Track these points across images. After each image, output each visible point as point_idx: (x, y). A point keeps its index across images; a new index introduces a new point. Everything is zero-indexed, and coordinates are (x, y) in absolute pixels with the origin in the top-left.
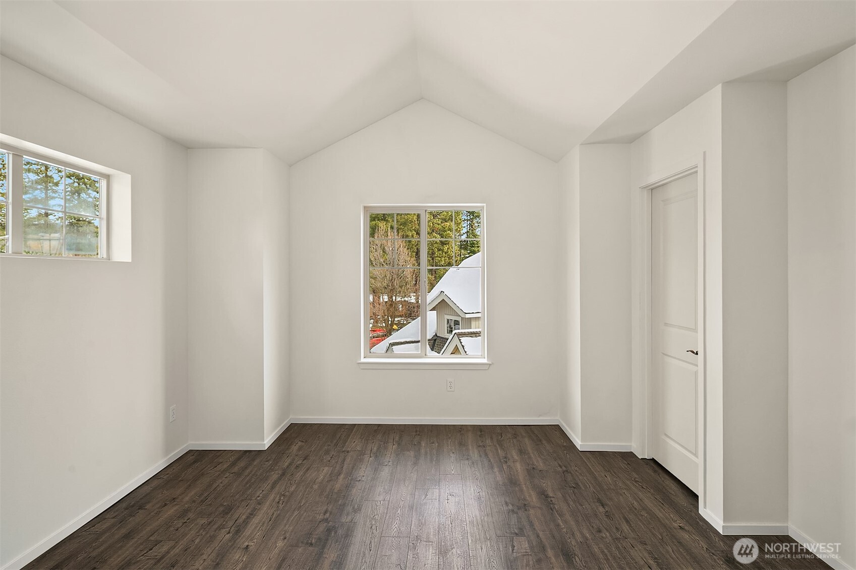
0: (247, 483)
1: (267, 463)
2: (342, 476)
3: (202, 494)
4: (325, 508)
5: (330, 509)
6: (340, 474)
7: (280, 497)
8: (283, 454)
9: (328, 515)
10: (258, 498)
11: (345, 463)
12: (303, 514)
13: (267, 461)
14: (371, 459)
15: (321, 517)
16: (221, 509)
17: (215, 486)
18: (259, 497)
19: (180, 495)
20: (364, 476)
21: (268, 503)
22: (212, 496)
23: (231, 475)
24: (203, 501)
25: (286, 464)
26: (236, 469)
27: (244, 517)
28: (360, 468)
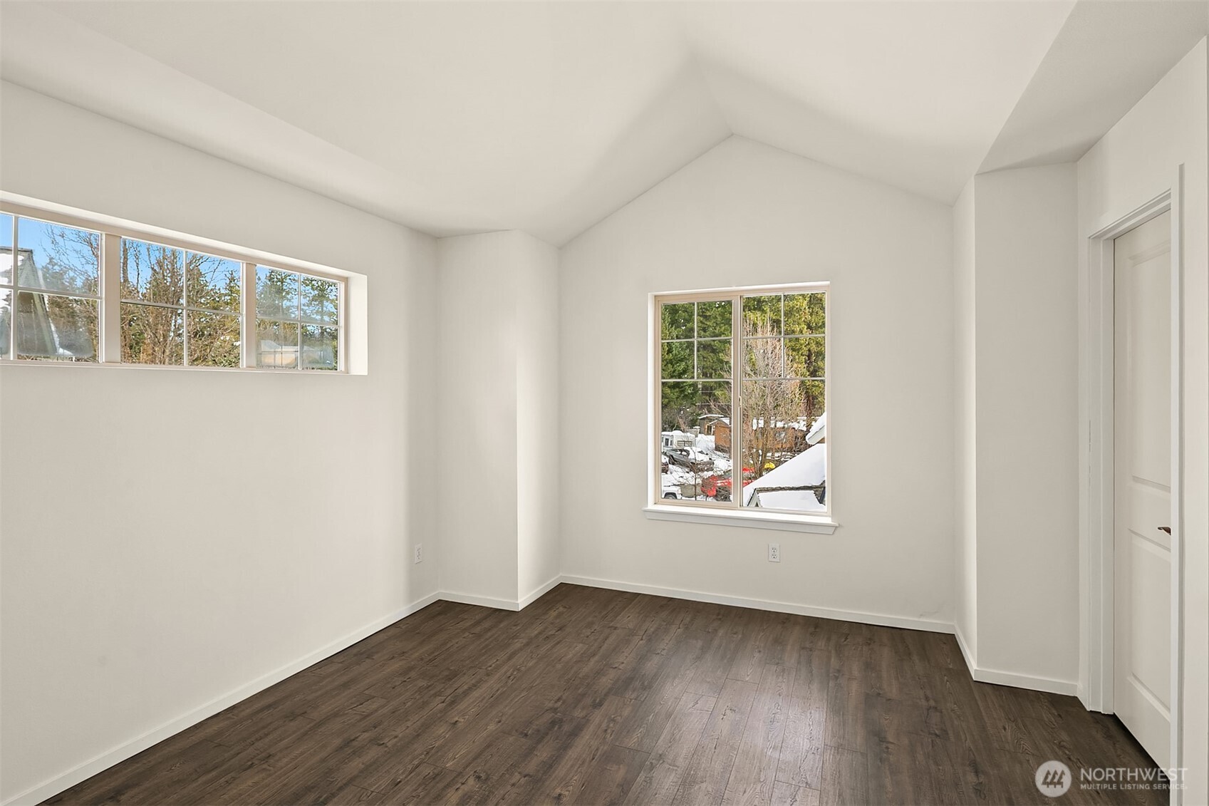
0: (483, 648)
1: (514, 628)
2: (596, 658)
3: (433, 653)
4: (560, 695)
5: (564, 697)
6: (594, 655)
7: (514, 671)
8: (537, 619)
9: (560, 703)
10: (489, 669)
11: (607, 642)
12: (531, 697)
13: (515, 626)
14: (641, 642)
15: (549, 705)
16: (446, 673)
17: (448, 646)
18: (490, 666)
19: (411, 650)
20: (623, 663)
21: (497, 677)
22: (443, 657)
23: (470, 636)
24: (430, 661)
25: (536, 632)
26: (477, 630)
27: (466, 687)
28: (623, 652)
